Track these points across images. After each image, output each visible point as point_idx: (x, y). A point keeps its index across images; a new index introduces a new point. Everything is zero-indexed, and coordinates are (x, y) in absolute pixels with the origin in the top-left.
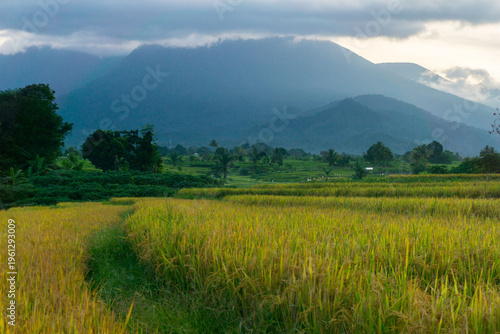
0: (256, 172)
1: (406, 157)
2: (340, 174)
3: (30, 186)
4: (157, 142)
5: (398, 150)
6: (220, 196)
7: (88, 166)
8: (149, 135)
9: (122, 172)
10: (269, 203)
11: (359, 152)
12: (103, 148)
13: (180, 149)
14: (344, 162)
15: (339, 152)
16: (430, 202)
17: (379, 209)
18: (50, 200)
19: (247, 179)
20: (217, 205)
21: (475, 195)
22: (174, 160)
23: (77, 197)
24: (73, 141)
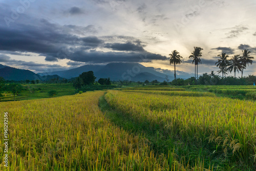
0: (127, 85)
1: (151, 83)
2: (140, 85)
3: (90, 88)
4: (110, 80)
5: (150, 81)
6: (120, 90)
7: (99, 84)
8: (109, 79)
9: (105, 85)
10: (128, 91)
11: (143, 81)
12: (101, 81)
13: (114, 81)
14: (141, 83)
15: (140, 81)
16: (154, 91)
17: (146, 93)
18: (93, 90)
19: (125, 86)
20: (120, 91)
21: (162, 90)
22: (113, 83)
23: (97, 89)
24: (97, 80)
